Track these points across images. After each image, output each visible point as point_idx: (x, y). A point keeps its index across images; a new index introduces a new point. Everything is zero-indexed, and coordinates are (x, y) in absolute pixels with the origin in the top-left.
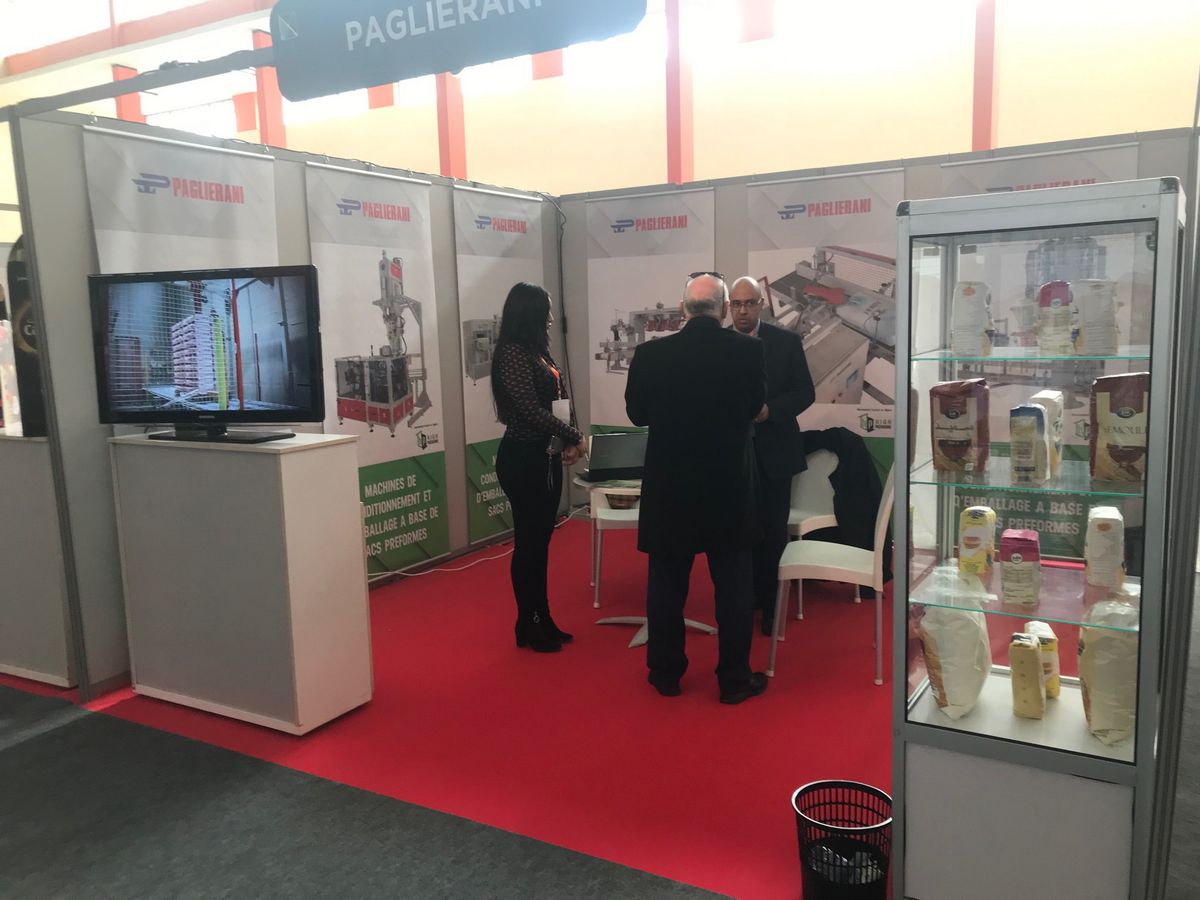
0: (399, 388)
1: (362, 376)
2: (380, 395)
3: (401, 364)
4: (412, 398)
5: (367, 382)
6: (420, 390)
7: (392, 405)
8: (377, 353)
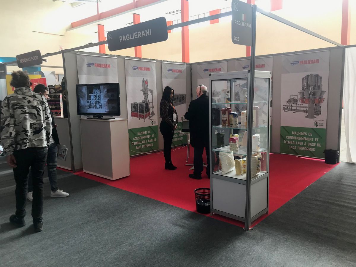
0: (147, 110)
1: (137, 107)
2: (142, 111)
3: (147, 105)
4: (150, 112)
5: (139, 108)
6: (152, 111)
7: (145, 114)
8: (141, 102)
